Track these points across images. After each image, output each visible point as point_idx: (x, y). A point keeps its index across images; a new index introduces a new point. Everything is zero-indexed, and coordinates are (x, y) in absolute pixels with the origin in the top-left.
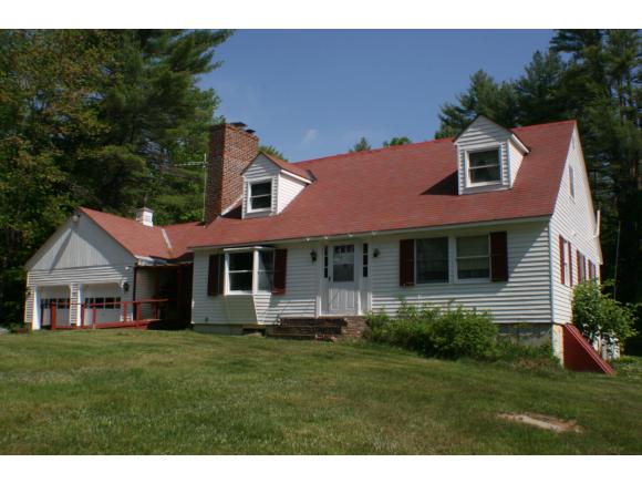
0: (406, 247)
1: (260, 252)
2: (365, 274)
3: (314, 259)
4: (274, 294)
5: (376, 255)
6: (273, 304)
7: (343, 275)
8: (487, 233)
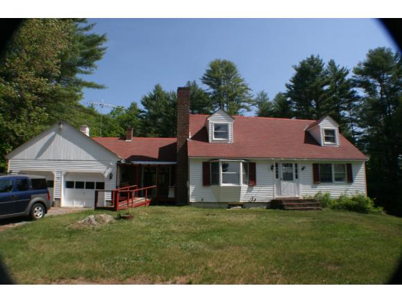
0: (315, 166)
1: (243, 163)
2: (297, 177)
3: (272, 169)
4: (249, 186)
5: (303, 169)
6: (249, 191)
7: (288, 177)
8: (345, 163)
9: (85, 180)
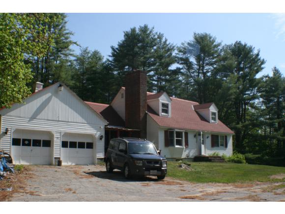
3: (195, 137)
4: (186, 147)
5: (207, 138)
6: (185, 151)
8: (224, 135)
9: (78, 140)
